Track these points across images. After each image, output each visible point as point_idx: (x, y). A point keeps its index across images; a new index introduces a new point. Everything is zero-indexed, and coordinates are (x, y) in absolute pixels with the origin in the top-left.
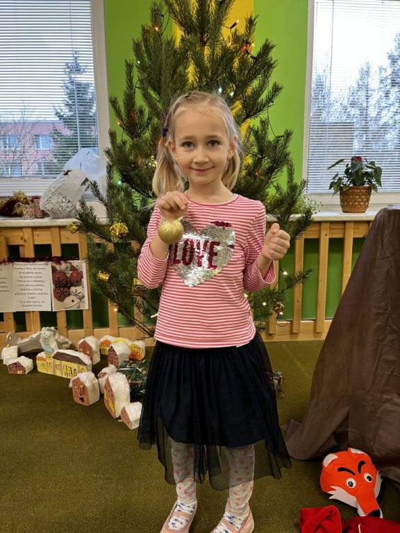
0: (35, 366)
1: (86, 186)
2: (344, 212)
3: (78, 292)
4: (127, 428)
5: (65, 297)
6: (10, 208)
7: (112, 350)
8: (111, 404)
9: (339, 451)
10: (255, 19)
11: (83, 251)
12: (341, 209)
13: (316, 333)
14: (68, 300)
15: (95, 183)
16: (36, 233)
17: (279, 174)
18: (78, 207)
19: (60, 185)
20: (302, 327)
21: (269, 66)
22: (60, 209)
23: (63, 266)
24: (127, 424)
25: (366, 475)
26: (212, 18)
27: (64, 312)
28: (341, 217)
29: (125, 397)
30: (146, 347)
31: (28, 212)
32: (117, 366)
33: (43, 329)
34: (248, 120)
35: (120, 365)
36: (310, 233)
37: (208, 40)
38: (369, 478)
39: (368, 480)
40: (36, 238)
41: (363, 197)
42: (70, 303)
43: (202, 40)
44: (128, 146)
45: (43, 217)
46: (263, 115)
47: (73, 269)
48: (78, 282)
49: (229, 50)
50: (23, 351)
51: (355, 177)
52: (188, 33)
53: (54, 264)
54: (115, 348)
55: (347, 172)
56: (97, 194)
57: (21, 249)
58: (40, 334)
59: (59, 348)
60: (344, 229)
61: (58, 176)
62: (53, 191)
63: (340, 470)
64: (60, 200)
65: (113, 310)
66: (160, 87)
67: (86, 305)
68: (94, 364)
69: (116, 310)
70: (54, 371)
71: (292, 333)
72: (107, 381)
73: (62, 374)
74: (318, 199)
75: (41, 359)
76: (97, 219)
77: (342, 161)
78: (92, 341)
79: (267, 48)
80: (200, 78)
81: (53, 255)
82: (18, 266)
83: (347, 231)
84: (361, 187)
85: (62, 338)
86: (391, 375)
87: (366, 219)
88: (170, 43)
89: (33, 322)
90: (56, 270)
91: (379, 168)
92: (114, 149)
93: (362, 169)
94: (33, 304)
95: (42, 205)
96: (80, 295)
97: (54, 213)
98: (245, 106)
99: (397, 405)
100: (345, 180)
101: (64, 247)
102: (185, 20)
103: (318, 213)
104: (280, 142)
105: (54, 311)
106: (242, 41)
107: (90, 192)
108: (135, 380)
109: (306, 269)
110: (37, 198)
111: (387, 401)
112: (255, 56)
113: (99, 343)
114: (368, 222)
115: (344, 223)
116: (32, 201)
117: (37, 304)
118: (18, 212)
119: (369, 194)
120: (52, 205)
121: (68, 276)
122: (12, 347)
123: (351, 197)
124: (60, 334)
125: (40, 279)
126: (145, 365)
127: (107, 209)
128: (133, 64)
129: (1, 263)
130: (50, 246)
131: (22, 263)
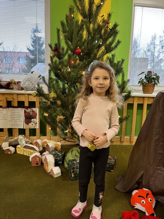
0: (16, 150)
1: (40, 78)
2: (144, 93)
3: (35, 121)
4: (53, 177)
5: (29, 123)
6: (8, 86)
7: (47, 145)
8: (46, 167)
9: (139, 189)
10: (111, 14)
11: (37, 104)
12: (142, 92)
13: (131, 142)
15: (44, 77)
16: (19, 96)
17: (118, 76)
18: (36, 86)
19: (29, 77)
20: (125, 139)
21: (116, 33)
22: (29, 87)
23: (29, 110)
24: (53, 176)
25: (149, 199)
26: (94, 13)
27: (29, 129)
28: (142, 95)
29: (52, 164)
30: (61, 145)
31: (15, 88)
33: (20, 135)
34: (107, 54)
35: (50, 151)
36: (130, 101)
37: (92, 21)
38: (150, 200)
39: (150, 201)
40: (19, 98)
41: (152, 87)
42: (31, 126)
43: (90, 21)
44: (58, 62)
45: (22, 90)
46: (113, 52)
47: (33, 111)
48: (35, 117)
49: (100, 26)
50: (11, 144)
51: (149, 79)
52: (84, 18)
53: (25, 109)
54: (49, 144)
55: (145, 77)
56: (44, 81)
57: (12, 102)
58: (18, 138)
59: (26, 144)
60: (144, 100)
61: (29, 74)
62: (26, 79)
63: (139, 196)
64: (29, 83)
65: (49, 129)
66: (72, 40)
67: (37, 127)
68: (40, 150)
69: (50, 129)
70: (23, 153)
71: (121, 141)
72: (46, 158)
73: (27, 154)
74: (134, 88)
75: (19, 148)
76: (44, 92)
77: (144, 72)
78: (39, 141)
79: (115, 26)
80: (88, 36)
81: (25, 106)
82: (11, 110)
84: (151, 83)
86: (161, 159)
87: (152, 96)
88: (77, 22)
89: (16, 132)
90: (26, 112)
91: (158, 76)
92: (52, 64)
93: (152, 76)
94: (15, 125)
95: (22, 85)
96: (35, 122)
97: (26, 89)
98: (106, 48)
99: (163, 171)
100: (145, 81)
101: (30, 102)
102: (83, 13)
103: (133, 93)
104: (119, 63)
105: (24, 128)
106: (106, 23)
107: (41, 81)
108: (57, 157)
109: (128, 115)
110: (19, 82)
111: (159, 169)
112: (111, 28)
113: (42, 142)
114: (153, 98)
115: (144, 97)
116: (17, 83)
117: (18, 125)
118: (12, 88)
119: (154, 86)
120: (26, 85)
121: (31, 114)
122: (6, 143)
123: (147, 87)
124: (27, 138)
125: (19, 115)
126: (61, 152)
127: (48, 88)
128: (60, 29)
129: (4, 108)
130: (24, 101)
131: (12, 108)
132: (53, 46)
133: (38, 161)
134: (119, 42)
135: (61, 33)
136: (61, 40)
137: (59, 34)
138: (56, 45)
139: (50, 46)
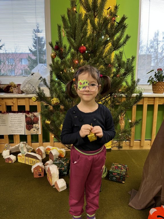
0: (17, 159)
1: (41, 80)
2: (154, 93)
3: (36, 126)
4: (57, 191)
5: (31, 128)
6: (7, 89)
7: (51, 153)
8: (50, 179)
10: (118, 6)
11: (39, 109)
12: (152, 91)
13: (141, 146)
14: (32, 130)
15: (45, 79)
16: (18, 100)
18: (37, 90)
19: (29, 79)
20: (134, 144)
21: (124, 27)
22: (29, 90)
23: (30, 115)
24: (57, 189)
26: (99, 5)
27: (30, 135)
28: (153, 95)
30: (66, 152)
31: (15, 91)
32: (53, 160)
33: (21, 142)
34: (114, 51)
35: (54, 160)
36: (140, 103)
37: (97, 15)
40: (18, 102)
42: (33, 131)
43: (94, 15)
44: (60, 62)
45: (22, 94)
46: (121, 49)
47: (35, 116)
48: (37, 122)
49: (107, 19)
50: (12, 152)
51: (159, 78)
52: (88, 12)
53: (26, 114)
55: (155, 75)
56: (46, 84)
57: (12, 107)
58: (20, 145)
59: (28, 152)
60: (154, 100)
61: (29, 76)
62: (26, 82)
63: (158, 217)
64: (29, 86)
65: (52, 136)
66: (75, 36)
67: (40, 132)
68: (43, 159)
70: (25, 162)
71: (130, 146)
72: (49, 168)
73: (29, 163)
74: (143, 87)
75: (20, 156)
76: (45, 95)
77: (153, 70)
78: (42, 149)
80: (93, 32)
81: (26, 110)
82: (11, 115)
83: (155, 101)
84: (162, 82)
85: (29, 147)
87: (163, 96)
88: (80, 15)
89: (17, 139)
90: (27, 117)
92: (54, 64)
93: (162, 74)
94: (16, 131)
95: (21, 88)
96: (37, 128)
97: (27, 92)
98: (113, 45)
100: (155, 79)
101: (30, 106)
102: (87, 5)
104: (129, 61)
105: (26, 134)
107: (42, 83)
108: (61, 167)
110: (19, 85)
112: (118, 22)
113: (45, 149)
115: (154, 98)
116: (17, 86)
117: (19, 131)
118: (11, 91)
120: (26, 89)
121: (32, 119)
122: (7, 150)
123: (157, 86)
124: (28, 145)
125: (20, 121)
126: (65, 161)
127: (50, 90)
128: (61, 26)
129: (3, 113)
130: (25, 106)
131: (12, 113)
132: (54, 44)
133: (41, 172)
134: (128, 37)
135: (62, 29)
136: (63, 38)
137: (60, 31)
138: (57, 43)
139: (51, 45)
